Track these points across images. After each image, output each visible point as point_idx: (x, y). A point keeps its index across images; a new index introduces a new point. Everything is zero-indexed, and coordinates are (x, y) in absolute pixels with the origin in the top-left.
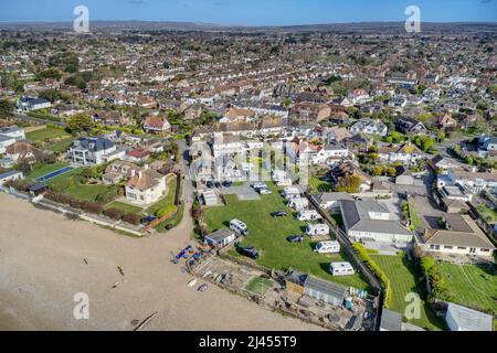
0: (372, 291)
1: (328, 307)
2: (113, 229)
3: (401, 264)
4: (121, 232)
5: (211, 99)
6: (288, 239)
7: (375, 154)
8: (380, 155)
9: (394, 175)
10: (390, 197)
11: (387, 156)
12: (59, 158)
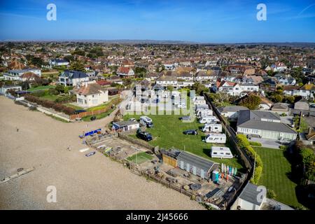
0: (243, 170)
1: (194, 178)
2: (53, 117)
3: (282, 155)
4: (57, 118)
5: (171, 65)
6: (184, 133)
7: (280, 90)
8: (285, 91)
9: (293, 101)
10: (286, 115)
11: (290, 92)
12: (51, 84)
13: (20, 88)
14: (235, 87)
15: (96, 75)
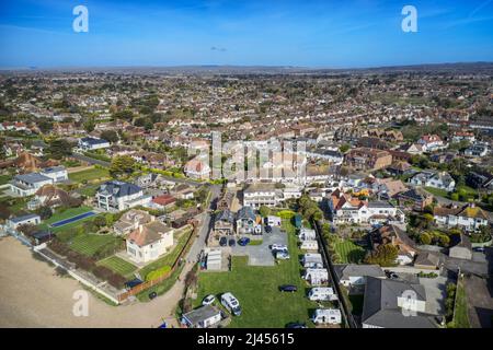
2: (93, 293)
4: (100, 296)
7: (429, 216)
8: (436, 217)
9: (447, 245)
10: (436, 276)
11: (444, 219)
12: (85, 203)
13: (38, 218)
14: (362, 209)
15: (153, 180)
